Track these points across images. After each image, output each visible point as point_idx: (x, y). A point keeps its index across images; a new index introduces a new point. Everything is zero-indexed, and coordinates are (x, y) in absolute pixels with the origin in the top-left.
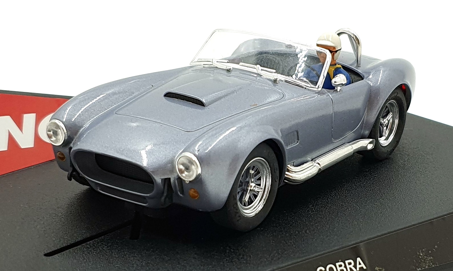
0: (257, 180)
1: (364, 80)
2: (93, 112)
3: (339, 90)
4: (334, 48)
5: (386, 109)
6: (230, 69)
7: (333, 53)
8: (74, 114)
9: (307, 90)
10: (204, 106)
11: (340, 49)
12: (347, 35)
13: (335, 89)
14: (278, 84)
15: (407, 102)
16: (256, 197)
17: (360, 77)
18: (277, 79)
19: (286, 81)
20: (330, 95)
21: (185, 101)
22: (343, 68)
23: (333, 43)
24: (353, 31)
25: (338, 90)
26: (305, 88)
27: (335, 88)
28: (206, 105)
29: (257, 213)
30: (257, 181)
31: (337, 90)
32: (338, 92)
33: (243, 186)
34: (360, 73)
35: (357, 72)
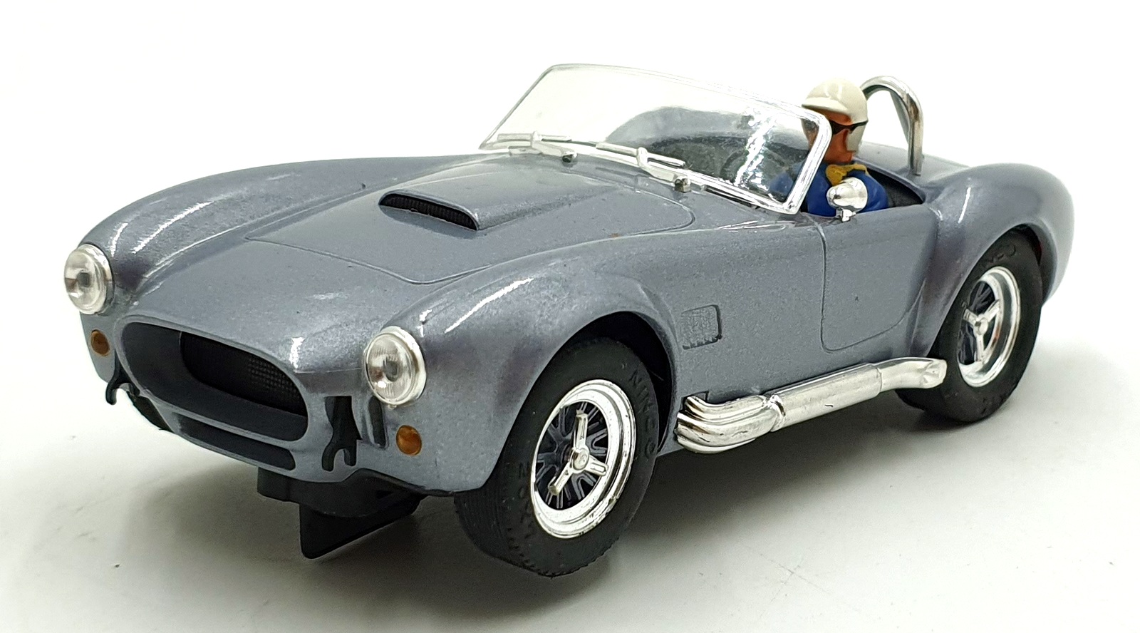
0: (596, 445)
1: (924, 204)
2: (188, 232)
3: (848, 219)
4: (847, 118)
5: (986, 292)
6: (571, 156)
7: (844, 130)
8: (137, 232)
9: (760, 211)
10: (475, 229)
11: (864, 123)
12: (888, 93)
13: (837, 215)
14: (685, 194)
15: (1043, 275)
16: (588, 489)
17: (914, 197)
18: (683, 180)
19: (708, 189)
20: (821, 229)
21: (428, 216)
22: (871, 174)
23: (846, 106)
24: (907, 86)
25: (845, 219)
26: (758, 207)
27: (837, 211)
28: (478, 226)
29: (585, 532)
30: (596, 447)
31: (840, 219)
32: (842, 222)
33: (555, 451)
34: (917, 189)
35: (907, 188)
